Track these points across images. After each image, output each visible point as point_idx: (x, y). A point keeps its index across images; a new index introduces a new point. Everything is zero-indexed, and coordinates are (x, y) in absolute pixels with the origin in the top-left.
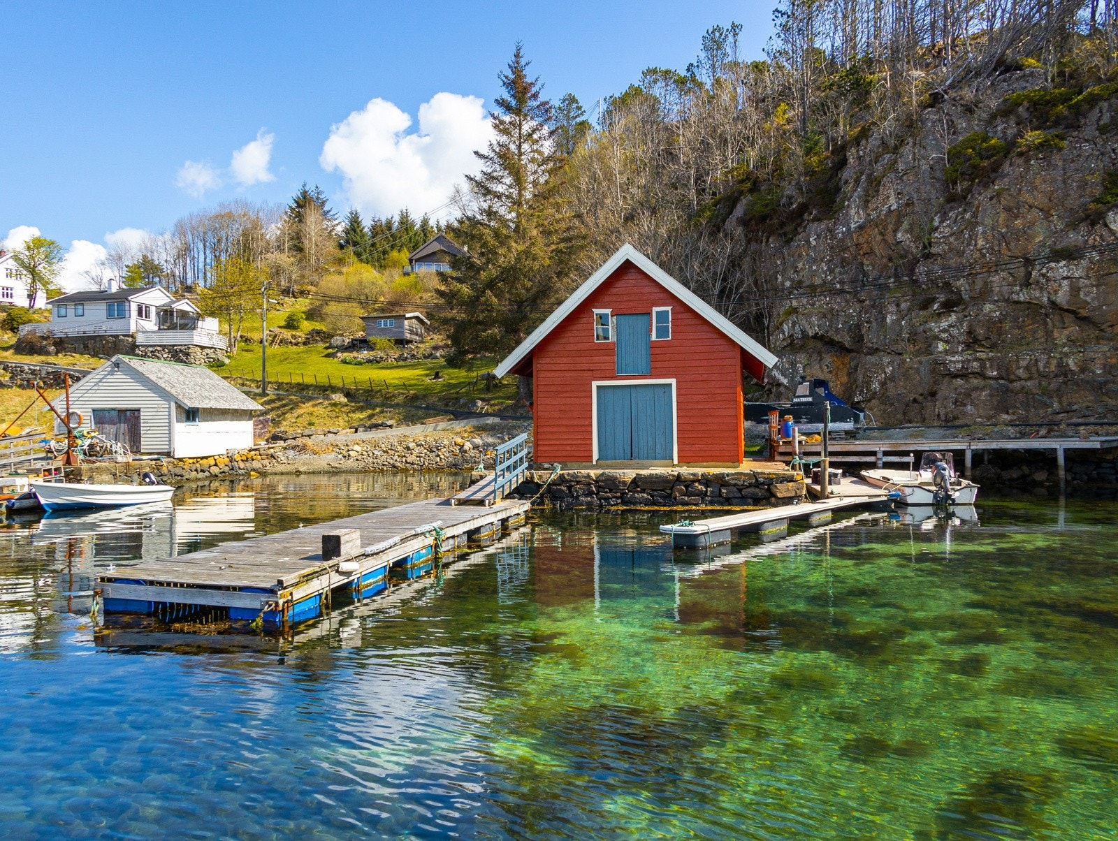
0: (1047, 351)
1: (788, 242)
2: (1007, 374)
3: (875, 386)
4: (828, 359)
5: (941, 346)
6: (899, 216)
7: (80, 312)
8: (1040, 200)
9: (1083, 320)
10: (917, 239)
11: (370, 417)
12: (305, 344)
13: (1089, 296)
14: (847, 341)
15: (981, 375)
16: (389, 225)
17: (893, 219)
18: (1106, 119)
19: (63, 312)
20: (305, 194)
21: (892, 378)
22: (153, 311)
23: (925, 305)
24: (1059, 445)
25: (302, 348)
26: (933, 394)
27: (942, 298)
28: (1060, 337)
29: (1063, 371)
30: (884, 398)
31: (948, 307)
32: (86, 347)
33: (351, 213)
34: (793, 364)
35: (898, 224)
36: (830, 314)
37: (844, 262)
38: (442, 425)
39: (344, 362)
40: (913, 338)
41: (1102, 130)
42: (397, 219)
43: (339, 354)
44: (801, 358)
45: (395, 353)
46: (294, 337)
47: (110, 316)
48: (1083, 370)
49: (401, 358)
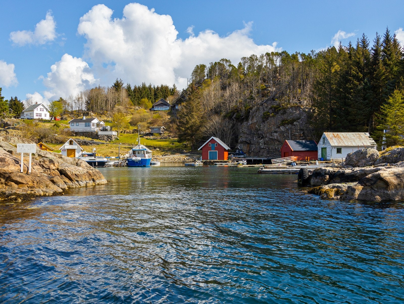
0: (274, 146)
1: (242, 124)
2: (269, 149)
3: (252, 150)
4: (246, 145)
5: (261, 144)
6: (256, 123)
7: (77, 125)
8: (273, 124)
9: (279, 141)
10: (259, 127)
11: (165, 153)
12: (133, 133)
13: (279, 138)
14: (249, 142)
15: (266, 149)
16: (139, 88)
17: (255, 123)
18: (282, 112)
19: (73, 124)
20: (117, 82)
21: (254, 149)
22: (95, 124)
23: (259, 138)
24: (262, 159)
25: (132, 134)
26: (260, 151)
27: (261, 136)
28: (276, 143)
29: (276, 149)
30: (254, 152)
31: (262, 138)
32: (83, 134)
33: (128, 84)
34: (241, 146)
35: (256, 124)
36: (246, 138)
37: (249, 129)
38: (180, 155)
39: (147, 139)
40: (257, 143)
41: (281, 114)
42: (141, 86)
43: (144, 137)
44: (242, 145)
45: (159, 137)
46: (130, 131)
47: (86, 126)
48: (278, 149)
49: (161, 138)
